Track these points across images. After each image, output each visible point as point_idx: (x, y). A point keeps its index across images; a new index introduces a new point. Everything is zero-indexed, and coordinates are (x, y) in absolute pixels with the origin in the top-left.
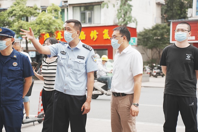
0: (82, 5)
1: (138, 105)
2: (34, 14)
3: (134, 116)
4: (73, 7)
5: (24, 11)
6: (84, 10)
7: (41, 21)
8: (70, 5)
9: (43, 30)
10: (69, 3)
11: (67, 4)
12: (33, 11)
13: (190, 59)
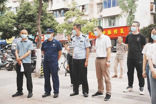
0: (110, 17)
1: (109, 62)
2: (86, 23)
3: (108, 67)
4: (105, 18)
5: (81, 22)
6: (111, 20)
7: (88, 26)
8: (103, 17)
9: (89, 31)
10: (103, 16)
11: (102, 17)
12: (85, 22)
13: (139, 40)
